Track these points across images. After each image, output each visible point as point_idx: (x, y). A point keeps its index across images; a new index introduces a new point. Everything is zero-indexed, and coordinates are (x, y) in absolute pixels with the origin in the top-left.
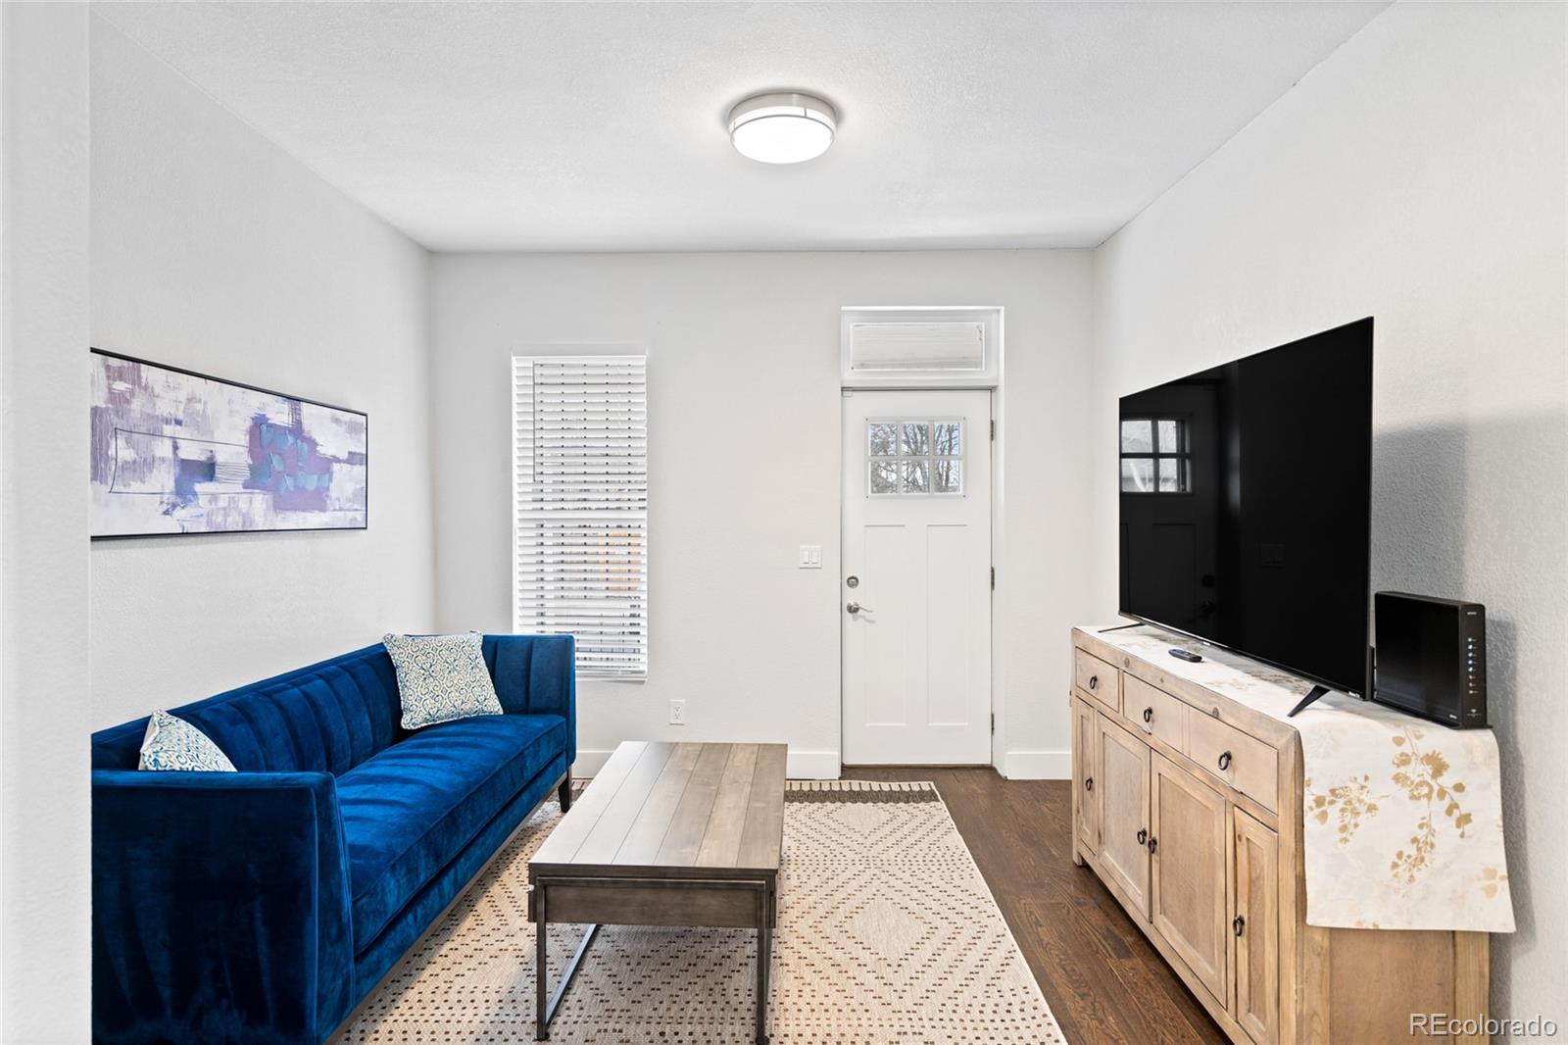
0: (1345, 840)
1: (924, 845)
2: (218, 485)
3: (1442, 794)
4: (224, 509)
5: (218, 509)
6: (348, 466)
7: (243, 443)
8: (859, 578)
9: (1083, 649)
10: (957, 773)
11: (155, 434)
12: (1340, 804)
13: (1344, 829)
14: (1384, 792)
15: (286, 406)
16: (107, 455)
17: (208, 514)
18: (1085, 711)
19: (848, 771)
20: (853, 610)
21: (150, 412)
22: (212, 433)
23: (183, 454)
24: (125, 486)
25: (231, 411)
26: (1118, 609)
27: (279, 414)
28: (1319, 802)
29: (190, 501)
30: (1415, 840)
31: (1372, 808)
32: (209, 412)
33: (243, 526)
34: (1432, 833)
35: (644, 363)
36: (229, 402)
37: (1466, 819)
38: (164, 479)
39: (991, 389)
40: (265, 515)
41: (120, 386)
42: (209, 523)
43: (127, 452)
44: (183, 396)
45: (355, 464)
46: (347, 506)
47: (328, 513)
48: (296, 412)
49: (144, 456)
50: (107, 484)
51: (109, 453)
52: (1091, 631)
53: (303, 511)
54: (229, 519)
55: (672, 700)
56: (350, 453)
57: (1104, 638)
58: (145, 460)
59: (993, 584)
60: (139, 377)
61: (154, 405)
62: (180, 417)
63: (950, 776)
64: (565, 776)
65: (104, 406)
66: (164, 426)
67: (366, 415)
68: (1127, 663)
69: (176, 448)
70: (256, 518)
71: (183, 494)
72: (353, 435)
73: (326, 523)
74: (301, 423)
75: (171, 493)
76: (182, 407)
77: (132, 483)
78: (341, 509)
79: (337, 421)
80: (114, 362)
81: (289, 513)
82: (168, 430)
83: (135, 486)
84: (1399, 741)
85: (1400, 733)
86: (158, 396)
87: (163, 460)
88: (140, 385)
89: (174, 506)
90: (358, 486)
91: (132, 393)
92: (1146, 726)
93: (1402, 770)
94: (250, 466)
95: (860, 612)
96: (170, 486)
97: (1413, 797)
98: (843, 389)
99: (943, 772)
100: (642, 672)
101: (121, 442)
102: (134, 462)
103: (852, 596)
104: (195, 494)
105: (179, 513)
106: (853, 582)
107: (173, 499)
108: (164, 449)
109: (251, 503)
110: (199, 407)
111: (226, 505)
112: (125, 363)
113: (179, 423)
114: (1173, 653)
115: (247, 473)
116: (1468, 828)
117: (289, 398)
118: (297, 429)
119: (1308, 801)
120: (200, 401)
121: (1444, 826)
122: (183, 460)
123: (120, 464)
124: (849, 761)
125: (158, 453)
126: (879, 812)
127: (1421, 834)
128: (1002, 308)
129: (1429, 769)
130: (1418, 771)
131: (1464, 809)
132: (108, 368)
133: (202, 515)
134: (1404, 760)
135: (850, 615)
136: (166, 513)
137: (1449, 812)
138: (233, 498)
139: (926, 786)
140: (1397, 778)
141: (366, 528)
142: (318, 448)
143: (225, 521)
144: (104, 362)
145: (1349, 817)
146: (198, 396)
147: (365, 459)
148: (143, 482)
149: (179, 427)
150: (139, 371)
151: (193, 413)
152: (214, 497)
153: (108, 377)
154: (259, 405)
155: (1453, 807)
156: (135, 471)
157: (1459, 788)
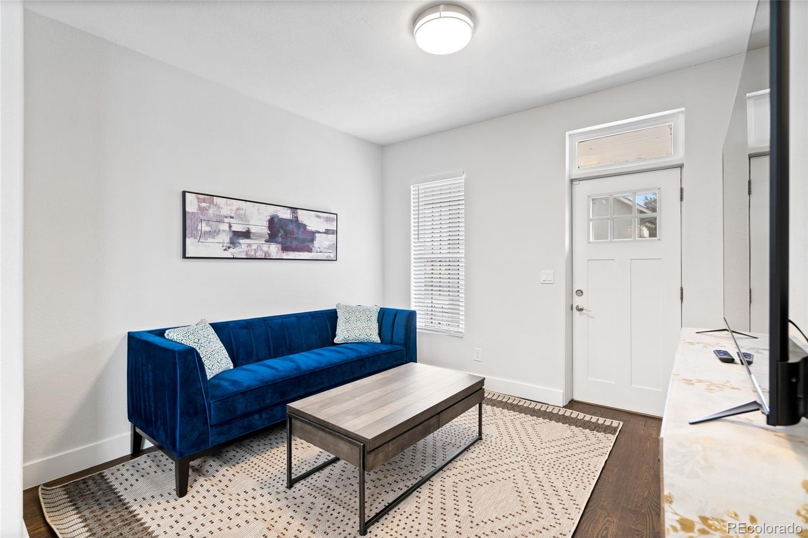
1: (575, 458)
2: (251, 240)
4: (255, 250)
5: (252, 250)
6: (326, 235)
7: (265, 225)
8: (584, 291)
11: (220, 221)
15: (289, 211)
16: (197, 229)
17: (246, 251)
20: (580, 309)
21: (219, 214)
22: (249, 221)
23: (234, 229)
24: (205, 240)
25: (259, 213)
27: (286, 215)
29: (237, 246)
32: (247, 213)
33: (265, 256)
36: (258, 210)
38: (225, 238)
39: (681, 166)
40: (277, 253)
41: (203, 205)
42: (246, 255)
43: (207, 228)
44: (234, 208)
45: (329, 234)
46: (325, 251)
47: (313, 253)
48: (293, 213)
49: (215, 229)
50: (197, 238)
51: (198, 228)
53: (298, 252)
54: (257, 254)
55: (475, 348)
56: (326, 230)
58: (215, 231)
59: (682, 298)
60: (213, 201)
61: (220, 211)
62: (233, 215)
65: (196, 212)
66: (225, 219)
67: (337, 214)
69: (230, 227)
70: (272, 254)
71: (233, 243)
72: (328, 222)
73: (312, 257)
74: (297, 217)
75: (228, 243)
76: (233, 212)
77: (209, 239)
78: (320, 252)
79: (318, 217)
80: (200, 196)
81: (289, 252)
82: (226, 220)
83: (210, 240)
86: (222, 208)
87: (224, 231)
88: (213, 204)
89: (229, 248)
90: (332, 243)
91: (209, 207)
94: (268, 234)
95: (584, 311)
96: (227, 240)
98: (572, 180)
100: (462, 333)
101: (204, 224)
102: (210, 231)
103: (579, 301)
104: (240, 244)
105: (231, 250)
106: (580, 292)
107: (229, 245)
108: (226, 227)
109: (269, 248)
110: (243, 212)
111: (256, 248)
112: (207, 197)
113: (232, 217)
115: (267, 237)
117: (291, 208)
118: (296, 220)
120: (243, 210)
122: (233, 231)
123: (203, 232)
124: (580, 398)
125: (221, 228)
132: (198, 198)
133: (243, 252)
135: (578, 313)
136: (225, 250)
138: (260, 246)
141: (336, 260)
142: (307, 227)
143: (256, 254)
144: (196, 196)
146: (242, 208)
147: (335, 232)
148: (214, 238)
149: (232, 219)
150: (213, 199)
151: (239, 214)
152: (249, 245)
153: (199, 202)
154: (273, 211)
156: (210, 234)
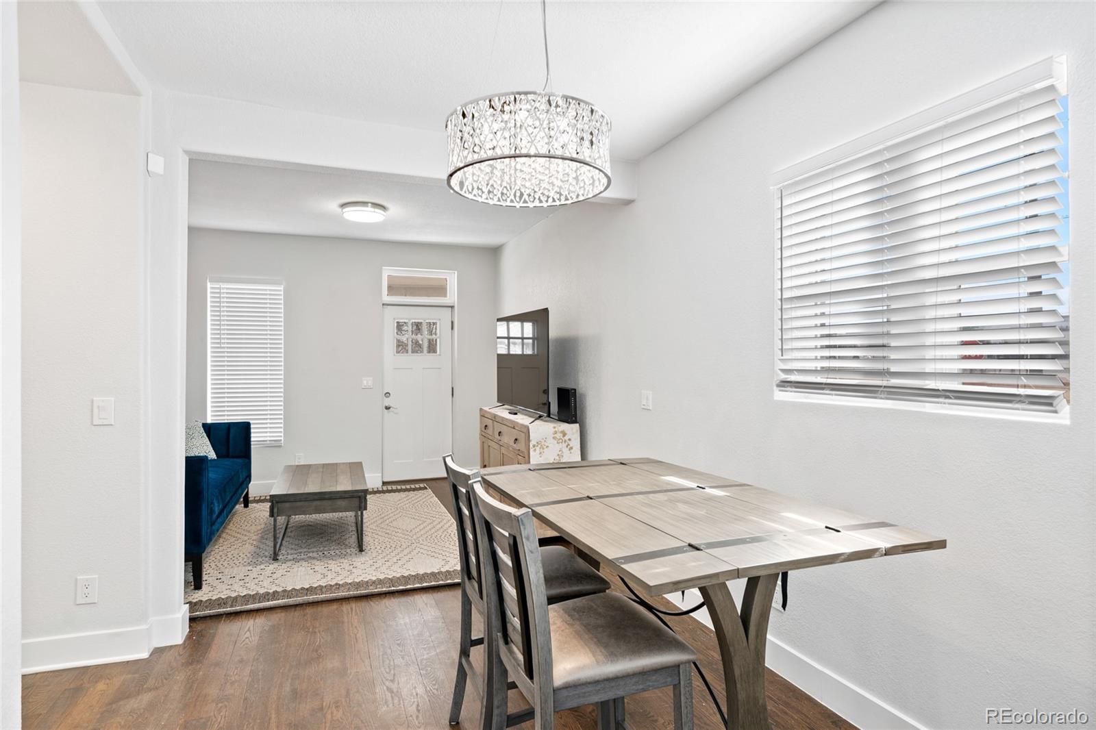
0: (541, 457)
1: (421, 502)
3: (565, 441)
8: (390, 392)
9: (483, 415)
10: (437, 481)
12: (539, 446)
13: (540, 453)
14: (551, 443)
18: (484, 439)
19: (384, 483)
20: (387, 408)
26: (496, 400)
28: (534, 446)
30: (558, 455)
31: (547, 447)
34: (563, 452)
35: (282, 289)
37: (571, 448)
39: (452, 307)
52: (486, 409)
55: (297, 454)
57: (490, 410)
59: (453, 394)
63: (434, 482)
64: (246, 491)
68: (495, 417)
84: (554, 428)
85: (555, 425)
92: (499, 438)
93: (556, 435)
95: (391, 409)
97: (558, 443)
98: (383, 304)
99: (431, 481)
103: (387, 402)
106: (387, 394)
114: (510, 413)
116: (572, 451)
119: (531, 446)
121: (566, 450)
124: (385, 480)
126: (402, 495)
127: (560, 453)
128: (456, 272)
129: (562, 435)
130: (559, 435)
131: (571, 446)
134: (556, 433)
135: (386, 411)
137: (567, 447)
139: (422, 485)
140: (554, 438)
145: (542, 450)
155: (568, 445)
157: (570, 440)
